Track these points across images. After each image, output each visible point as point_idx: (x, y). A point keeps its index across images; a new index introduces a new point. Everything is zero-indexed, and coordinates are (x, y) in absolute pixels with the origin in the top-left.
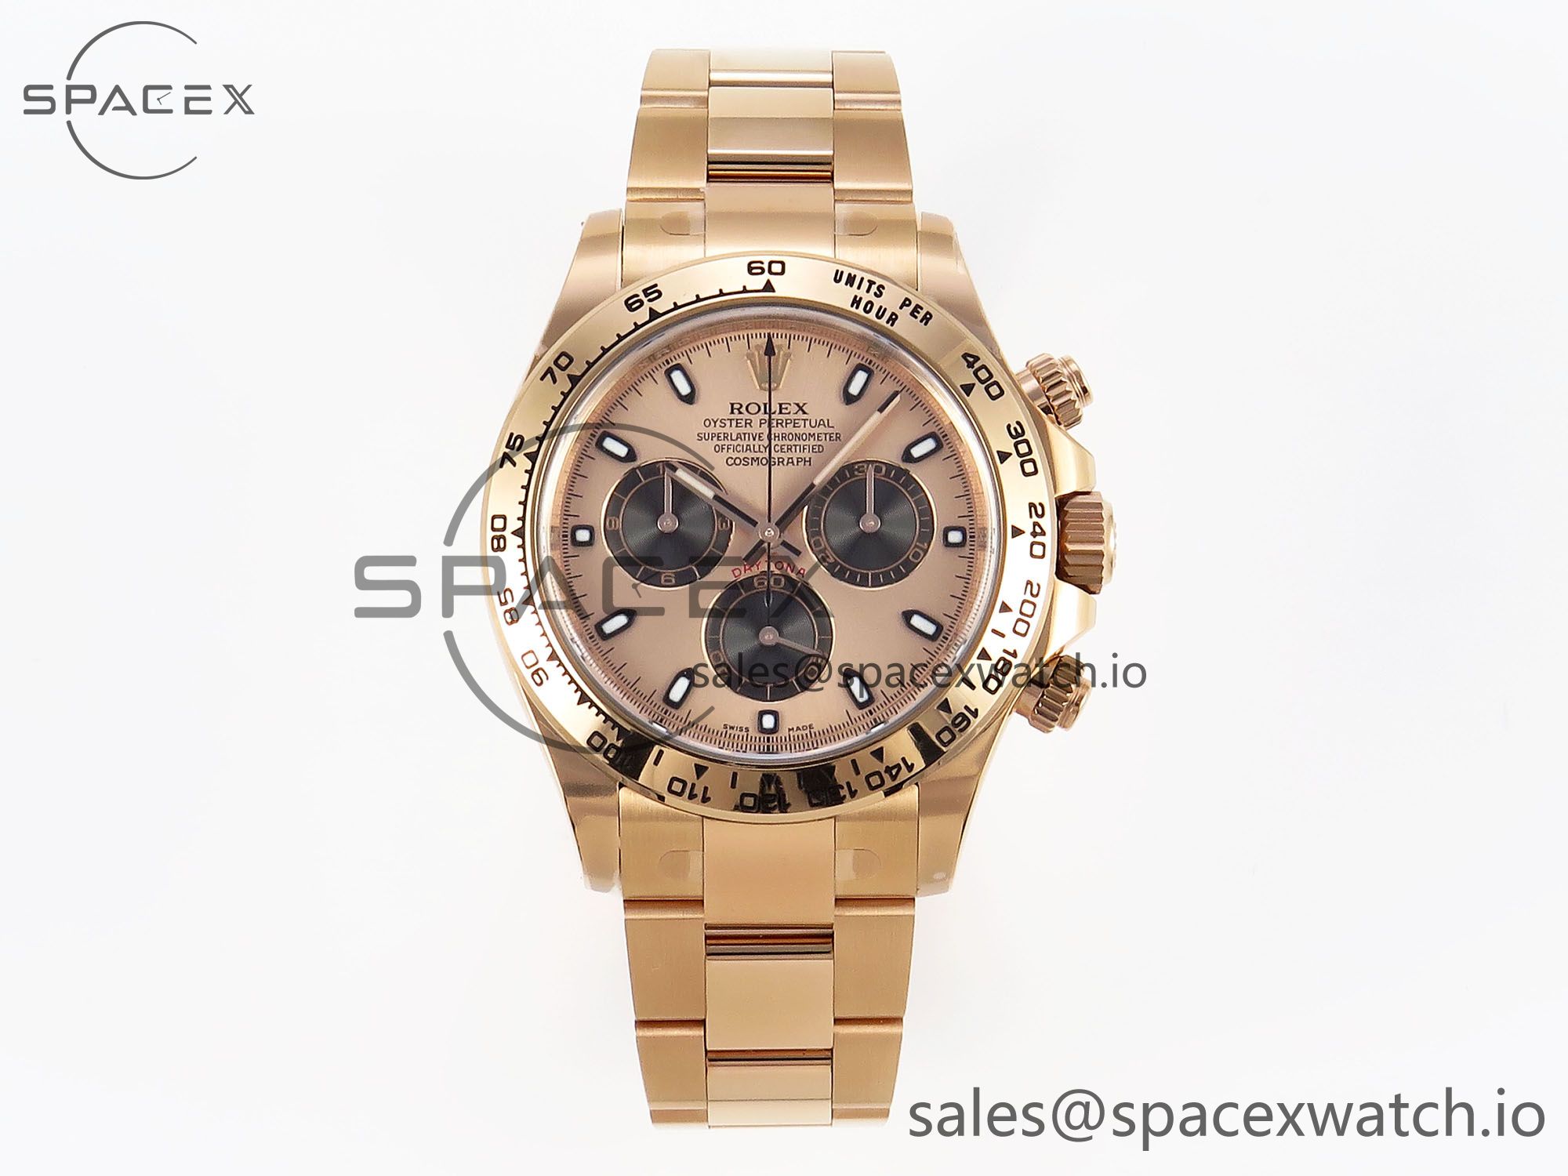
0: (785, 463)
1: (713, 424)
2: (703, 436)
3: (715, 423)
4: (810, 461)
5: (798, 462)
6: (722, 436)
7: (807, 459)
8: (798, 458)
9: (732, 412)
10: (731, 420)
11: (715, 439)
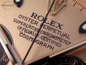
0: (43, 45)
1: (22, 17)
2: (16, 20)
3: (23, 17)
4: (53, 48)
5: (48, 46)
6: (23, 23)
7: (52, 47)
8: (49, 45)
9: (32, 16)
10: (30, 19)
11: (20, 24)
